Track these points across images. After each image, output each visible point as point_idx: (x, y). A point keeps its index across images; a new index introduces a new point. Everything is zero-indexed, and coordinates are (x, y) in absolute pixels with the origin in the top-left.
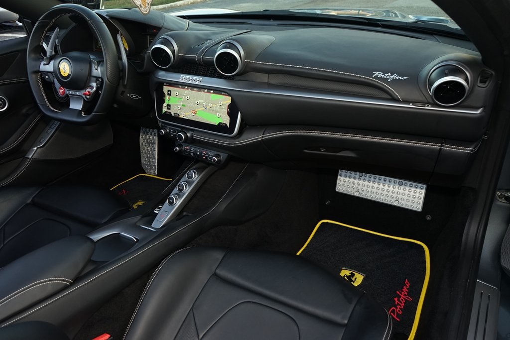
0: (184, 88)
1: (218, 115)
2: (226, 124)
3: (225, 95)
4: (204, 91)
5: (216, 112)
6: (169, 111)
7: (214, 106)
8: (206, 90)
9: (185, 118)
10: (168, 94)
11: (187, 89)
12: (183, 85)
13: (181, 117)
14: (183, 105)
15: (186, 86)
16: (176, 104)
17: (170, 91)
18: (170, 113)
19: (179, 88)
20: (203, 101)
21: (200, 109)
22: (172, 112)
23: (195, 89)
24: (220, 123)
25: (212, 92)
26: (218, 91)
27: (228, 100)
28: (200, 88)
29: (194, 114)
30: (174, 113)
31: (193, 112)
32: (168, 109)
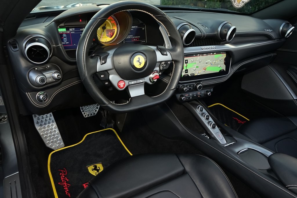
0: (197, 56)
1: (219, 66)
2: (224, 70)
3: (222, 53)
4: (210, 55)
5: (218, 64)
6: (187, 74)
7: (216, 61)
8: (212, 54)
9: (198, 75)
10: (186, 63)
11: (199, 56)
12: (196, 54)
13: (196, 75)
14: (197, 67)
15: (198, 54)
16: (192, 68)
17: (187, 60)
18: (188, 75)
19: (194, 56)
20: (210, 61)
21: (209, 66)
22: (189, 74)
23: (205, 55)
24: (220, 70)
25: (215, 53)
26: (218, 52)
27: (224, 56)
28: (208, 53)
29: (204, 70)
30: (191, 74)
31: (204, 69)
32: (186, 72)
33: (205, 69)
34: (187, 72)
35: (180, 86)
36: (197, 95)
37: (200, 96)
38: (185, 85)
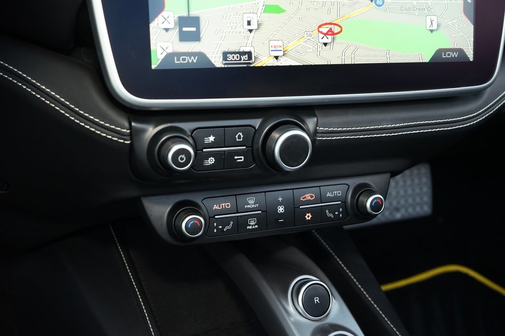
2: (461, 51)
5: (424, 11)
6: (191, 47)
13: (265, 61)
18: (201, 56)
22: (212, 49)
24: (440, 51)
29: (328, 39)
30: (225, 55)
31: (325, 30)
32: (184, 37)
33: (331, 33)
34: (195, 37)
35: (143, 131)
36: (294, 211)
37: (318, 213)
38: (188, 126)
